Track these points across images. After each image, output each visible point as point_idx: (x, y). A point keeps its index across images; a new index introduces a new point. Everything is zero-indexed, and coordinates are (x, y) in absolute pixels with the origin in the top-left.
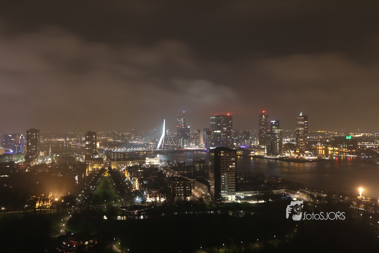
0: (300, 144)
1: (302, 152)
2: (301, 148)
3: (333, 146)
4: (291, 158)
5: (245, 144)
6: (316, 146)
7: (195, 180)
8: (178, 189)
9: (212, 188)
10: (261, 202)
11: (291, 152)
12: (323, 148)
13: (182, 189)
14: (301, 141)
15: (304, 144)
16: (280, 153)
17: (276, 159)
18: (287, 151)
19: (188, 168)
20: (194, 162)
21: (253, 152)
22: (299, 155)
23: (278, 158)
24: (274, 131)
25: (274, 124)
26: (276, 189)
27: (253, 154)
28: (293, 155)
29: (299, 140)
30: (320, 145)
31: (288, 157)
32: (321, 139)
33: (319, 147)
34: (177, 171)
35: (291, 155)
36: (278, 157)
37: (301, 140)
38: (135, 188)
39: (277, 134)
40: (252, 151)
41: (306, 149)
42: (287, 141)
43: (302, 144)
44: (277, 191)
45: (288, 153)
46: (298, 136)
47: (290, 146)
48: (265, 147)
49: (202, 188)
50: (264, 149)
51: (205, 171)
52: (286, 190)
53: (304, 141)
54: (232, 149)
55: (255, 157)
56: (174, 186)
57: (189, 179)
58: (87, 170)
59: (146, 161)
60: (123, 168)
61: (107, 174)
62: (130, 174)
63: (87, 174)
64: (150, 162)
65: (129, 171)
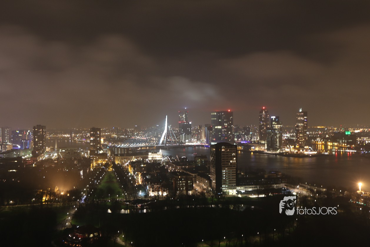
0: (300, 139)
1: (302, 147)
2: (301, 143)
3: (332, 141)
4: (291, 153)
5: (245, 139)
6: (316, 142)
7: (196, 174)
8: (180, 183)
9: (213, 182)
10: (261, 196)
11: (291, 147)
12: (322, 143)
13: (184, 183)
14: (301, 137)
15: (304, 140)
16: (280, 148)
17: (276, 154)
18: (287, 147)
19: (190, 163)
20: (196, 157)
21: (253, 148)
22: (299, 150)
23: (278, 153)
24: (274, 127)
25: (274, 119)
26: (276, 184)
27: (253, 149)
28: (293, 150)
29: (299, 135)
30: (319, 140)
31: (288, 152)
32: (320, 135)
33: (319, 142)
34: (179, 166)
35: (291, 150)
36: (278, 151)
37: (301, 135)
38: (138, 182)
39: (277, 130)
40: (253, 146)
41: (305, 144)
42: (287, 137)
43: (301, 139)
44: (277, 185)
45: (288, 148)
46: (298, 132)
47: (290, 142)
48: (265, 142)
49: (203, 183)
50: (264, 144)
51: (207, 166)
52: (286, 184)
53: (304, 136)
54: (232, 144)
55: (255, 152)
56: (176, 180)
57: (191, 174)
58: (91, 165)
59: (149, 156)
60: (127, 164)
61: (111, 169)
62: (133, 169)
63: (91, 169)
64: (152, 158)
65: (132, 166)
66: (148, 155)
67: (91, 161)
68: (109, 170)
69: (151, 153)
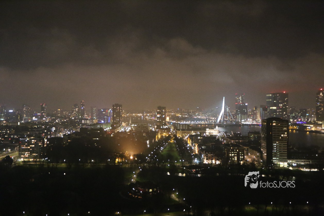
7: (248, 147)
8: (232, 154)
9: (265, 155)
10: (313, 170)
13: (236, 153)
19: (243, 138)
21: (309, 127)
27: (309, 129)
34: (233, 140)
38: (195, 152)
48: (322, 123)
49: (255, 155)
51: (259, 141)
56: (228, 151)
57: (244, 147)
58: (157, 136)
59: (206, 132)
60: (187, 137)
61: (173, 141)
62: (191, 141)
63: (156, 140)
64: (209, 133)
65: (191, 139)
66: (206, 130)
67: (157, 134)
68: (171, 142)
69: (208, 129)
